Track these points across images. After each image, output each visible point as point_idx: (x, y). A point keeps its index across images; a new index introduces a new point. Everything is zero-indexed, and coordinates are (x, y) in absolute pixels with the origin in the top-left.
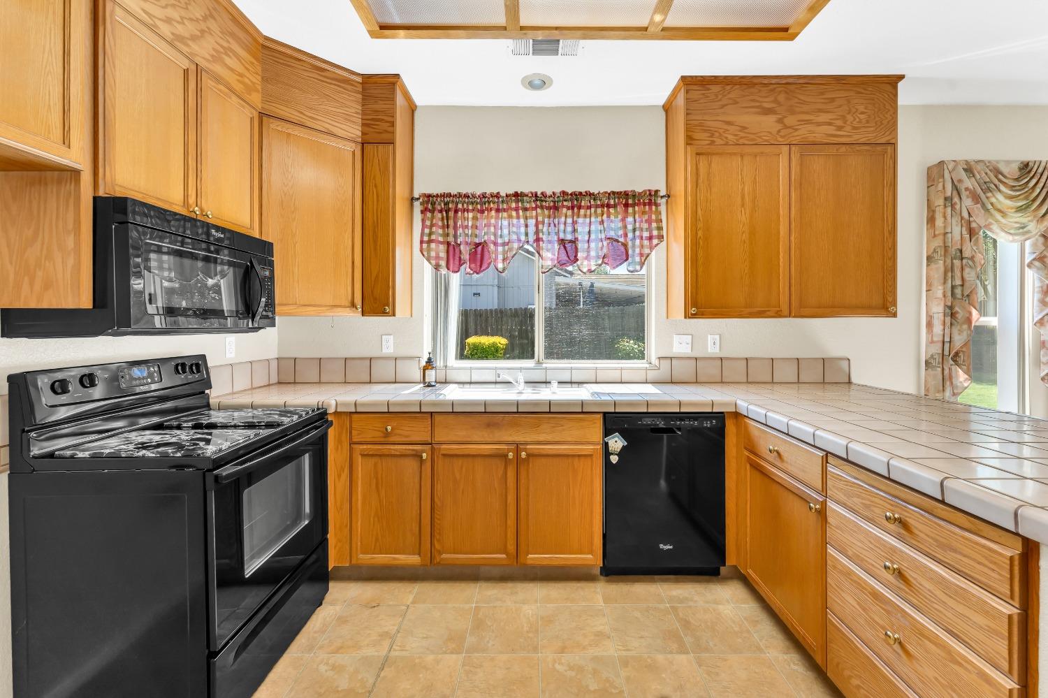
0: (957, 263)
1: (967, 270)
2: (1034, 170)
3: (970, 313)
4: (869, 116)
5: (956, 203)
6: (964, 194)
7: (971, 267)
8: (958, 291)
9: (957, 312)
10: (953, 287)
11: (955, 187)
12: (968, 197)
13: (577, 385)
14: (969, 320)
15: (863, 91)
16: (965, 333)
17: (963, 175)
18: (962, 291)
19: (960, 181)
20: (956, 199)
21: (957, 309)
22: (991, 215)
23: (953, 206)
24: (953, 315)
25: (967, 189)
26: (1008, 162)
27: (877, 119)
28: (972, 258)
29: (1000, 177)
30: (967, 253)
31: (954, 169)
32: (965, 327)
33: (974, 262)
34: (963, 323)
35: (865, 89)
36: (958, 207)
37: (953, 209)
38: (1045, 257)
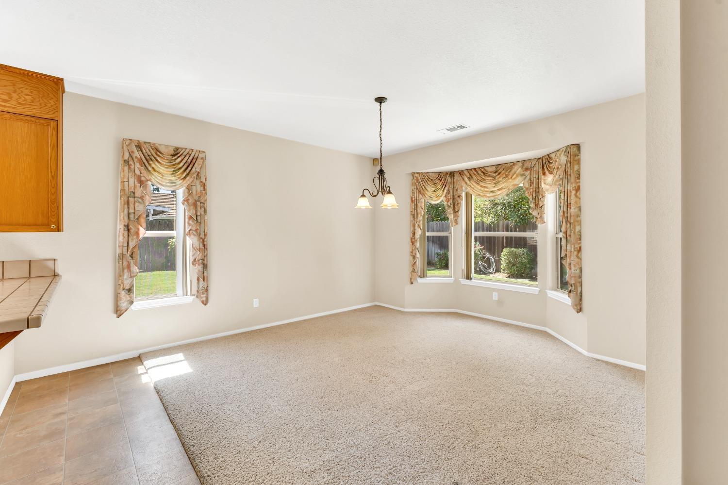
0: (131, 199)
1: (137, 204)
2: (181, 153)
3: (139, 229)
4: (34, 99)
5: (131, 165)
6: (135, 160)
7: (139, 202)
8: (132, 216)
9: (131, 229)
10: (129, 214)
11: (130, 155)
12: (137, 162)
14: (137, 234)
16: (135, 240)
17: (135, 149)
18: (134, 216)
19: (133, 152)
20: (131, 162)
21: (131, 227)
22: (153, 174)
23: (129, 166)
24: (128, 230)
25: (136, 157)
26: (167, 146)
28: (142, 198)
29: (158, 153)
30: (138, 194)
31: (129, 145)
32: (135, 237)
33: (143, 200)
34: (134, 235)
35: (29, 79)
36: (132, 167)
37: (129, 168)
38: (189, 199)
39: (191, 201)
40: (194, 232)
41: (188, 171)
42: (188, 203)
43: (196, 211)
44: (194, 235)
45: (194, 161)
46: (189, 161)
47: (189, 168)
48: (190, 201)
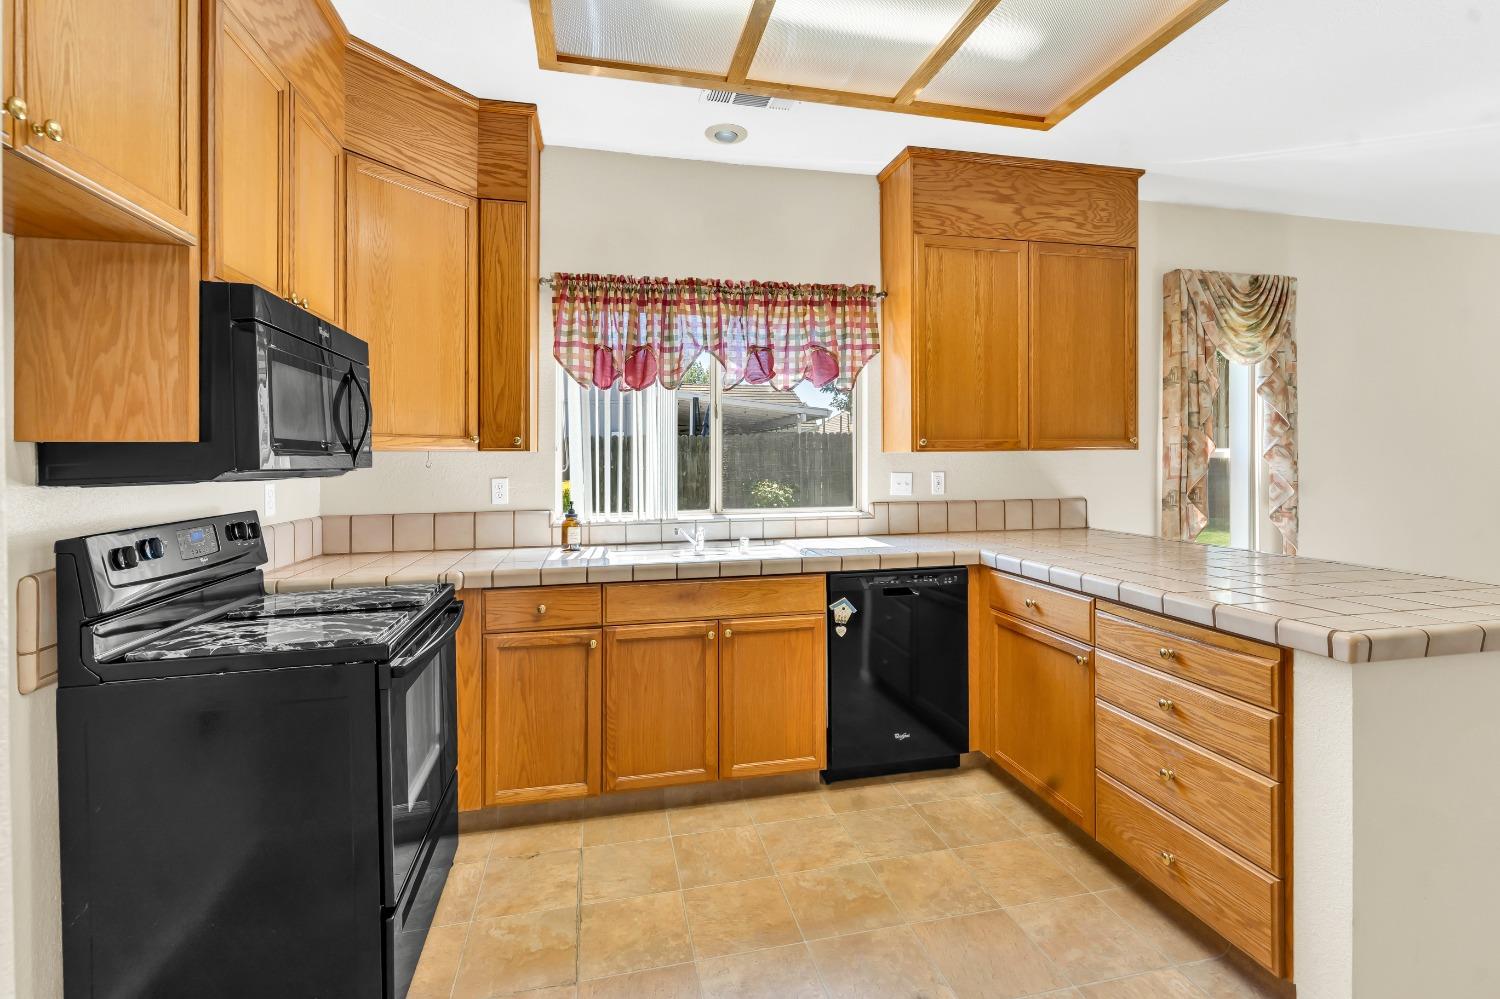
0: (1193, 386)
1: (1202, 395)
2: (1263, 286)
3: (1206, 444)
4: (1110, 215)
5: (1191, 318)
6: (1200, 308)
7: (1206, 391)
8: (1195, 419)
9: (1193, 443)
10: (1190, 414)
11: (1191, 300)
12: (1203, 312)
13: (771, 542)
14: (1205, 452)
15: (1104, 184)
16: (1201, 467)
17: (1199, 287)
18: (1199, 419)
19: (1196, 293)
20: (1192, 314)
21: (1194, 439)
22: (1225, 333)
23: (1189, 321)
24: (1190, 446)
25: (1202, 303)
26: (1239, 275)
27: (1118, 218)
28: (1207, 382)
29: (1233, 291)
30: (1202, 377)
31: (1190, 280)
32: (1201, 459)
33: (1209, 386)
34: (1199, 455)
35: (1107, 183)
36: (1194, 323)
37: (1189, 325)
38: (1273, 382)
39: (1278, 385)
40: (1284, 451)
41: (1276, 321)
42: (1272, 388)
43: (1288, 405)
44: (1283, 456)
45: (1284, 298)
46: (1277, 299)
47: (1279, 315)
48: (1276, 386)
